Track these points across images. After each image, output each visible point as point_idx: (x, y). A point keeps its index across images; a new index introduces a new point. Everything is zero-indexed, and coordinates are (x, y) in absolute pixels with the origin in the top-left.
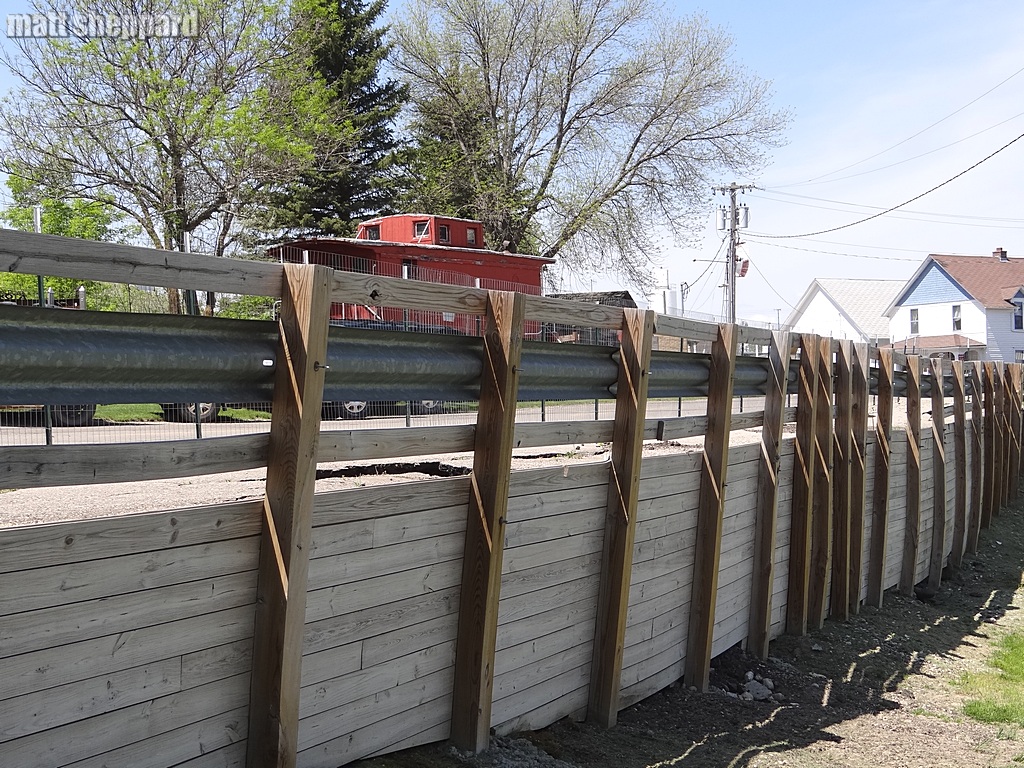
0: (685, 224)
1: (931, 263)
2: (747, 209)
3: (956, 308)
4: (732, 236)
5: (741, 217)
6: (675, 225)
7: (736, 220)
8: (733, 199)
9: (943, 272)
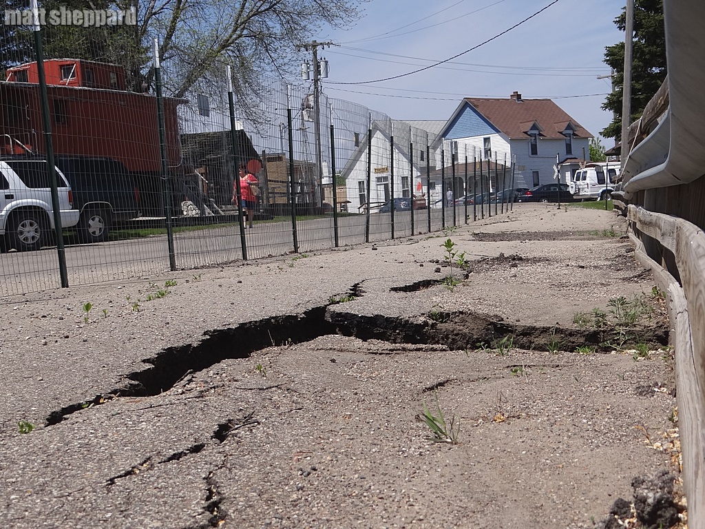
0: (289, 70)
1: (467, 104)
2: (326, 62)
3: (487, 140)
4: (315, 85)
5: (322, 69)
6: (281, 72)
7: (318, 72)
8: (315, 54)
9: (475, 111)
